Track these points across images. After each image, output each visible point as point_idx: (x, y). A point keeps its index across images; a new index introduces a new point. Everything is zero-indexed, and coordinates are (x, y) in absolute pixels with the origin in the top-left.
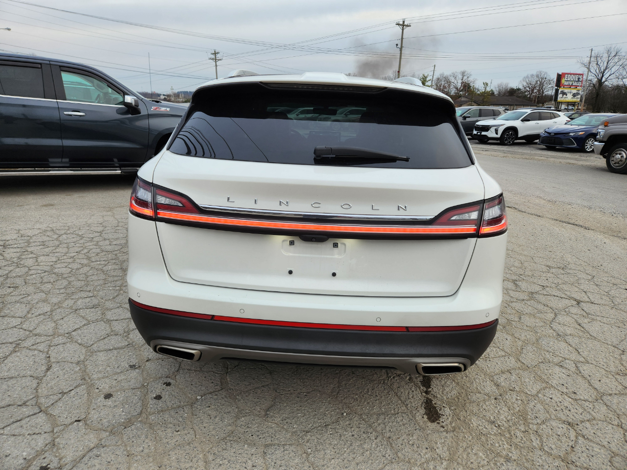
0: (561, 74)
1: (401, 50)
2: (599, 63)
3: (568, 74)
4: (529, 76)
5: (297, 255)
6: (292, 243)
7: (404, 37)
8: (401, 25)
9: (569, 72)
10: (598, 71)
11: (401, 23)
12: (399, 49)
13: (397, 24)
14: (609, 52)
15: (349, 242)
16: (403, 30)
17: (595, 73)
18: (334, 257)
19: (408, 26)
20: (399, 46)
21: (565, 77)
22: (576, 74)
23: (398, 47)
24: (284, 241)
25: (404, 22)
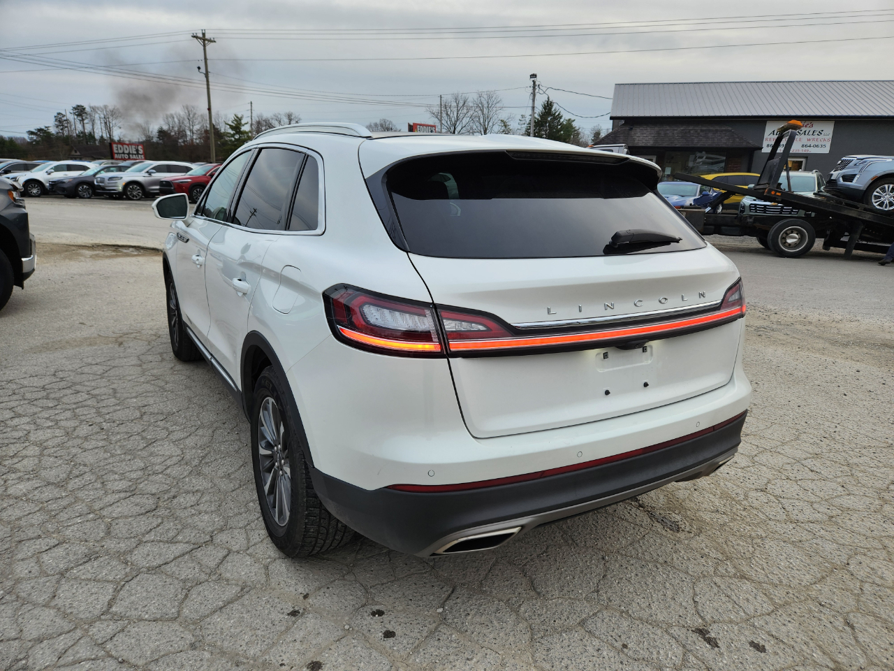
0: (412, 124)
1: (207, 75)
2: (449, 113)
3: (420, 125)
4: (373, 125)
5: (611, 369)
6: (605, 356)
7: (208, 57)
8: (200, 38)
9: (419, 123)
10: (449, 123)
11: (201, 35)
12: (204, 76)
13: (194, 37)
14: (456, 100)
15: (655, 344)
16: (204, 46)
17: (446, 125)
18: (643, 364)
19: (210, 41)
20: (203, 70)
21: (416, 128)
22: (428, 126)
23: (201, 70)
24: (598, 354)
25: (204, 34)
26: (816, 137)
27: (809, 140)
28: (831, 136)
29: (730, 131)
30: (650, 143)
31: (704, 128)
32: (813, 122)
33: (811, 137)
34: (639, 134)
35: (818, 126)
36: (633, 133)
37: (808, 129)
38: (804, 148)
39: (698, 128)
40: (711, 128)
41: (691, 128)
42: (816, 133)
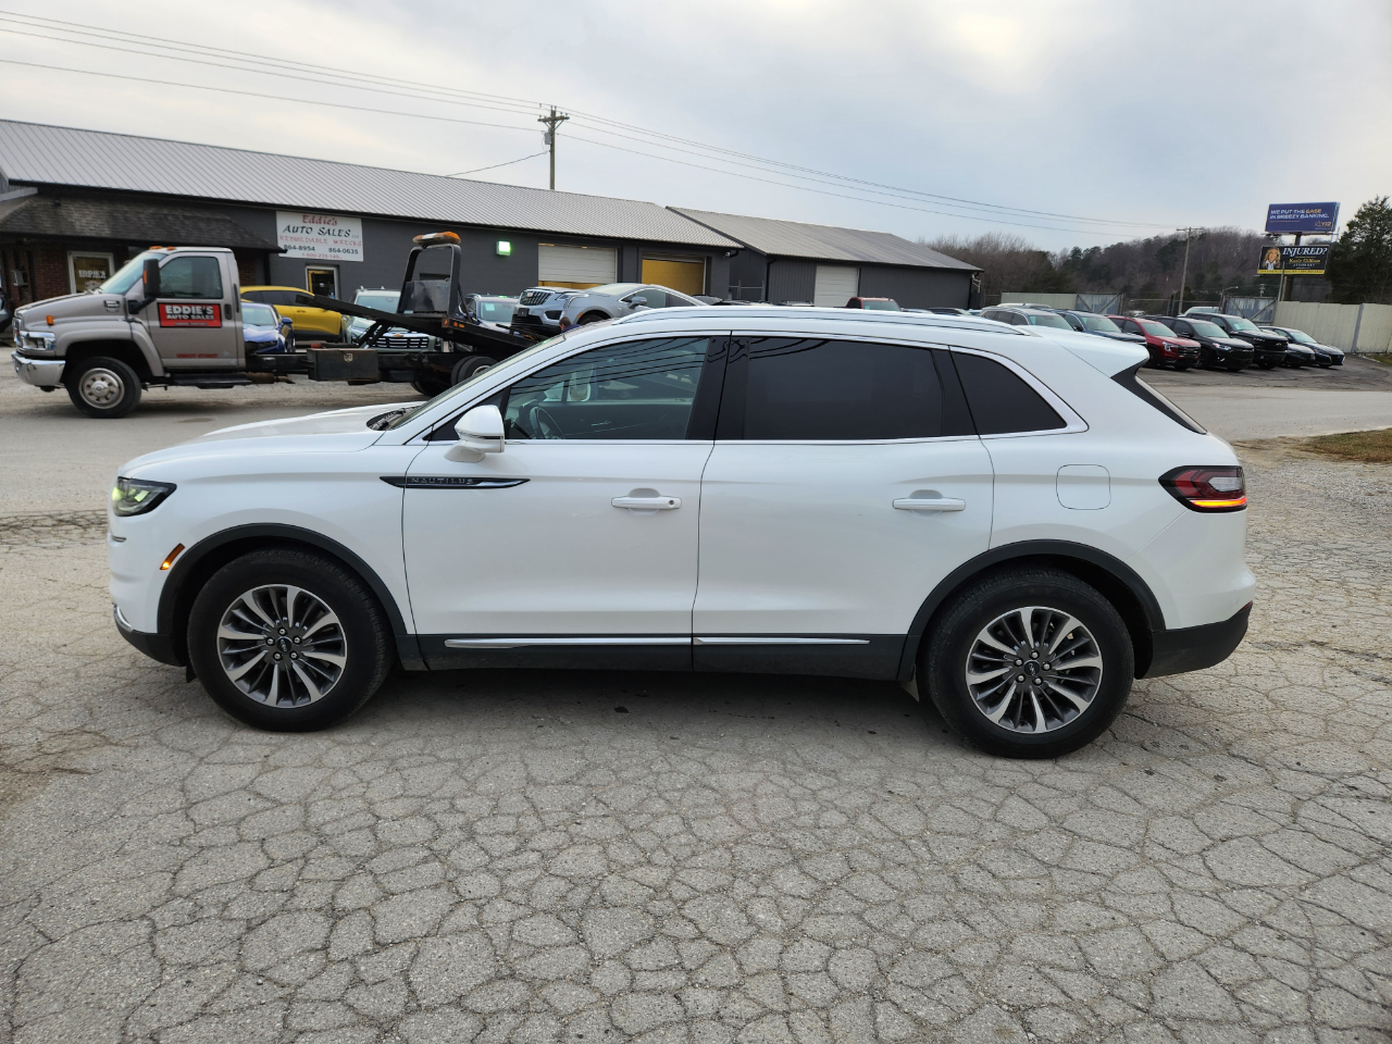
26: (343, 238)
27: (336, 242)
28: (361, 239)
29: (230, 222)
30: (106, 232)
31: (188, 214)
32: (337, 218)
33: (337, 238)
34: (76, 215)
35: (343, 224)
36: (63, 211)
37: (331, 227)
38: (333, 253)
39: (178, 212)
40: (199, 215)
41: (165, 211)
42: (343, 233)
